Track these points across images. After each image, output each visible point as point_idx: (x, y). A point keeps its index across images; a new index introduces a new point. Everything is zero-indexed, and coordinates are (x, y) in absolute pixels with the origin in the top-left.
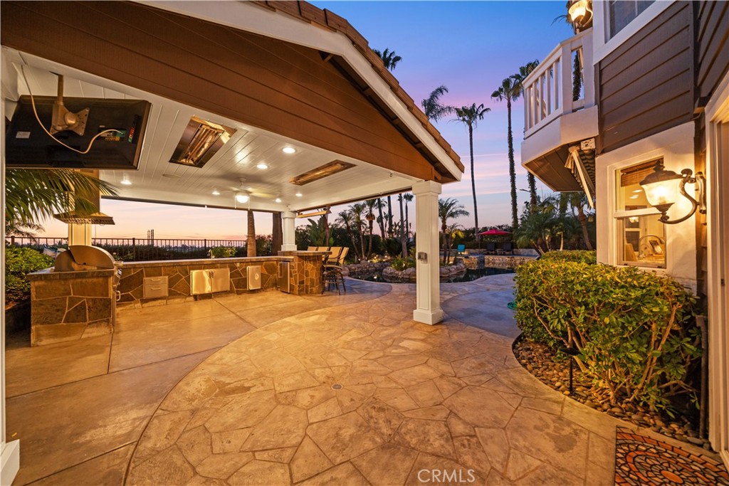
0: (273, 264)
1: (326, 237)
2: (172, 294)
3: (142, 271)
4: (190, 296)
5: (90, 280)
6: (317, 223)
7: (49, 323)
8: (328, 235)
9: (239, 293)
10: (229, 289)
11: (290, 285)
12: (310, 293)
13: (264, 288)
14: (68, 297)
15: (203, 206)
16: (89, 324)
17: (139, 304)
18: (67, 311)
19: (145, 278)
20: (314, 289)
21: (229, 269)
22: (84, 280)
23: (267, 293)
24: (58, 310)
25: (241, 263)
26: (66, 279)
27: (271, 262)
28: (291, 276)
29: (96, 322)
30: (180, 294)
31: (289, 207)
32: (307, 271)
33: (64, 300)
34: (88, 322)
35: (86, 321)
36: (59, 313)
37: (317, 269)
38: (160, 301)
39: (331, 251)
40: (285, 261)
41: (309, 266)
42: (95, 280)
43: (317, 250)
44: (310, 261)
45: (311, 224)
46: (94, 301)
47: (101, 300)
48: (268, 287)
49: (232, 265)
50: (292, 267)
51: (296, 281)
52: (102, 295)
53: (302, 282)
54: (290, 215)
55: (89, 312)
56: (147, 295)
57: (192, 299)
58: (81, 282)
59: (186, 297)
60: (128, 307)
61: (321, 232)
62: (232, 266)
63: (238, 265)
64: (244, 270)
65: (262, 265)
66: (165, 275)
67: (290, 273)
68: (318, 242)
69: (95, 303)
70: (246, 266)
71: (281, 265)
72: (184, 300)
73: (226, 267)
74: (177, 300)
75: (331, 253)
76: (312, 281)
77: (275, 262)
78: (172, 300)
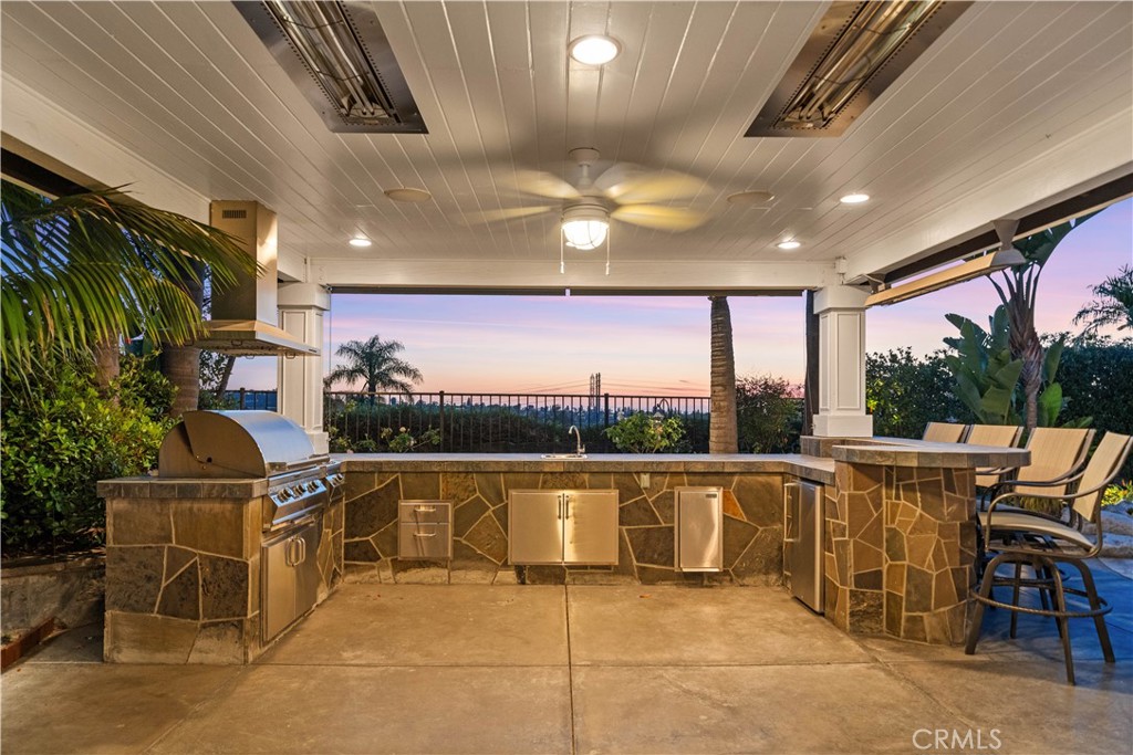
0: (769, 488)
1: (1023, 382)
2: (464, 556)
3: (395, 481)
4: (505, 565)
5: (206, 506)
6: (987, 329)
7: (134, 610)
8: (1037, 376)
9: (648, 578)
10: (614, 560)
11: (824, 579)
12: (911, 634)
13: (731, 573)
14: (166, 546)
15: (560, 291)
16: (204, 626)
17: (387, 574)
18: (164, 584)
19: (402, 503)
20: (928, 619)
21: (615, 493)
22: (196, 506)
23: (745, 592)
24: (149, 579)
25: (653, 474)
26: (163, 500)
27: (762, 479)
28: (826, 545)
29: (216, 624)
30: (482, 558)
31: (842, 266)
32: (894, 534)
33: (160, 551)
34: (202, 621)
35: (196, 617)
36: (150, 586)
37: (943, 531)
38: (433, 571)
39: (1031, 446)
40: (809, 478)
41: (906, 512)
42: (217, 507)
43: (962, 439)
44: (910, 488)
45: (956, 334)
46: (213, 562)
47: (228, 563)
48: (749, 572)
49: (625, 479)
50: (829, 508)
51: (843, 570)
52: (230, 551)
53: (874, 580)
54: (851, 297)
55: (205, 594)
56: (407, 551)
57: (510, 576)
58: (191, 509)
59: (497, 569)
60: (366, 575)
61: (1001, 363)
62: (626, 483)
63: (645, 481)
64: (667, 501)
65: (726, 486)
66: (447, 498)
67: (824, 532)
68: (984, 404)
69: (215, 570)
70: (671, 486)
71: (794, 491)
72: (489, 578)
73: (608, 487)
74: (474, 576)
75: (1026, 459)
76: (917, 579)
77: (778, 479)
78: (461, 573)
